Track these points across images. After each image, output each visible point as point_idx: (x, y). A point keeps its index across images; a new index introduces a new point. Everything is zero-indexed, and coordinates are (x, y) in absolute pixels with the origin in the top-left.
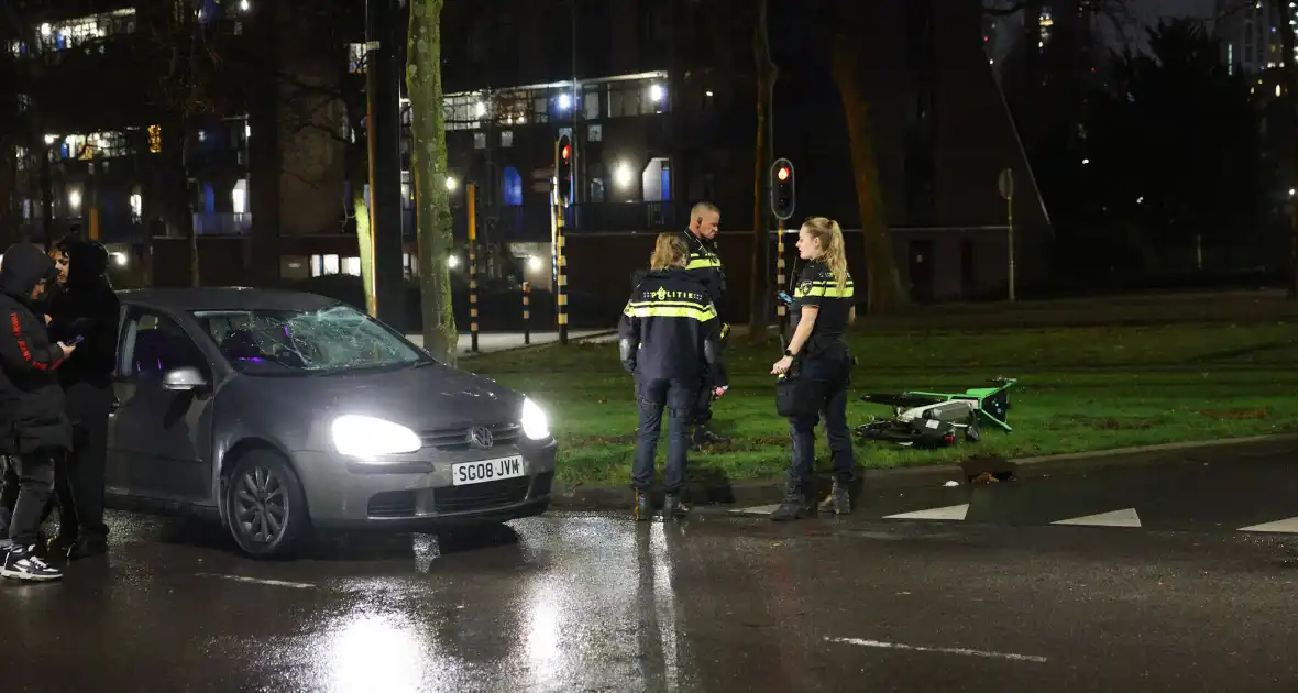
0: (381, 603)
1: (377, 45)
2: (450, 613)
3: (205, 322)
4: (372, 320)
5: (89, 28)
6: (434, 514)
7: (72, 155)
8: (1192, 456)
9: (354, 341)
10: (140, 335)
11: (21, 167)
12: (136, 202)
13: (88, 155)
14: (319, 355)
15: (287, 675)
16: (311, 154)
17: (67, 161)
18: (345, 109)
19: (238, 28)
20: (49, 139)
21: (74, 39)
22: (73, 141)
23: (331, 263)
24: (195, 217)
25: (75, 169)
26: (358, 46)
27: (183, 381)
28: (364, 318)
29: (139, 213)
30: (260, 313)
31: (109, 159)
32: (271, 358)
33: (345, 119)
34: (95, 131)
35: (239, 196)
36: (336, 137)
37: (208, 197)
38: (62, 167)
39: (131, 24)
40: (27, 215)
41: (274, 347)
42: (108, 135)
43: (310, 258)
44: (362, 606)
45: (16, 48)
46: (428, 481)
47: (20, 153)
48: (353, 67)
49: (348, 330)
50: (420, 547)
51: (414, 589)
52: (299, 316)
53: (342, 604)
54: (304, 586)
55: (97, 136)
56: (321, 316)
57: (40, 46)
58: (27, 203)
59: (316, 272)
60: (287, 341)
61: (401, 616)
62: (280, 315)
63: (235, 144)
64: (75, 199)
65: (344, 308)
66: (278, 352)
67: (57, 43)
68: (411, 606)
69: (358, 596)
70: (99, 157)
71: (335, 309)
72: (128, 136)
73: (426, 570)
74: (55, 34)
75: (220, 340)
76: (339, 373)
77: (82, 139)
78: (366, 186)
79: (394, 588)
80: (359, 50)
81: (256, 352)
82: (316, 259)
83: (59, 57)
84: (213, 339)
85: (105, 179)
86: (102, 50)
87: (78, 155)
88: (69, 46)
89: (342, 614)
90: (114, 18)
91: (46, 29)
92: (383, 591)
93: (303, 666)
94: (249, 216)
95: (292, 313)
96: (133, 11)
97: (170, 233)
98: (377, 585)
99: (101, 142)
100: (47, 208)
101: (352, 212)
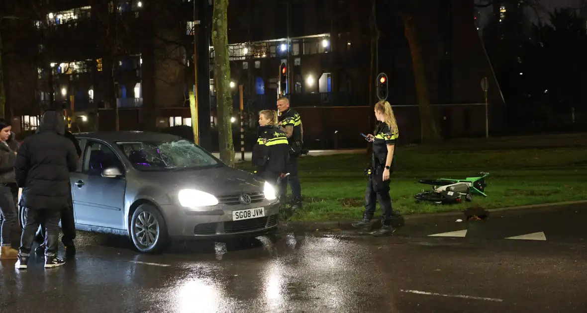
0: (201, 274)
1: (199, 22)
2: (231, 278)
3: (121, 147)
4: (197, 146)
5: (69, 15)
6: (224, 234)
7: (63, 72)
8: (571, 208)
9: (188, 156)
10: (92, 152)
11: (40, 77)
12: (91, 93)
13: (70, 72)
14: (172, 162)
15: (158, 306)
16: (170, 71)
17: (60, 74)
18: (185, 51)
19: (137, 14)
20: (53, 65)
21: (64, 20)
22: (63, 66)
23: (178, 120)
24: (118, 100)
25: (64, 78)
26: (191, 23)
27: (112, 173)
28: (193, 145)
29: (92, 98)
30: (146, 143)
31: (80, 74)
32: (151, 163)
33: (185, 55)
34: (73, 61)
35: (137, 91)
36: (181, 63)
37: (124, 91)
38: (58, 78)
39: (89, 13)
40: (42, 98)
41: (153, 158)
42: (78, 63)
43: (169, 118)
44: (191, 275)
45: (38, 24)
46: (222, 219)
47: (39, 71)
48: (188, 32)
49: (185, 151)
50: (218, 249)
51: (215, 267)
52: (164, 144)
53: (182, 274)
54: (165, 265)
55: (74, 63)
56: (173, 144)
57: (48, 23)
58: (42, 93)
59: (172, 125)
60: (159, 155)
61: (209, 280)
62: (155, 144)
63: (136, 67)
64: (64, 92)
65: (184, 141)
66: (154, 160)
67: (56, 22)
68: (214, 275)
69: (190, 270)
70: (74, 73)
71: (181, 141)
72: (87, 63)
73: (220, 258)
74: (55, 18)
75: (128, 155)
76: (182, 170)
77: (67, 65)
78: (194, 86)
79: (206, 267)
80: (191, 24)
81: (144, 161)
82: (171, 119)
83: (56, 28)
84: (125, 154)
85: (77, 83)
86: (76, 24)
87: (65, 72)
88: (61, 23)
89: (183, 278)
90: (81, 10)
91: (51, 16)
92: (201, 268)
93: (165, 302)
94: (142, 99)
95: (160, 143)
96: (90, 7)
97: (107, 107)
98: (198, 265)
99: (75, 66)
100: (51, 95)
101: (188, 97)
